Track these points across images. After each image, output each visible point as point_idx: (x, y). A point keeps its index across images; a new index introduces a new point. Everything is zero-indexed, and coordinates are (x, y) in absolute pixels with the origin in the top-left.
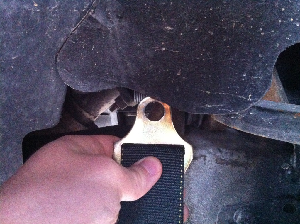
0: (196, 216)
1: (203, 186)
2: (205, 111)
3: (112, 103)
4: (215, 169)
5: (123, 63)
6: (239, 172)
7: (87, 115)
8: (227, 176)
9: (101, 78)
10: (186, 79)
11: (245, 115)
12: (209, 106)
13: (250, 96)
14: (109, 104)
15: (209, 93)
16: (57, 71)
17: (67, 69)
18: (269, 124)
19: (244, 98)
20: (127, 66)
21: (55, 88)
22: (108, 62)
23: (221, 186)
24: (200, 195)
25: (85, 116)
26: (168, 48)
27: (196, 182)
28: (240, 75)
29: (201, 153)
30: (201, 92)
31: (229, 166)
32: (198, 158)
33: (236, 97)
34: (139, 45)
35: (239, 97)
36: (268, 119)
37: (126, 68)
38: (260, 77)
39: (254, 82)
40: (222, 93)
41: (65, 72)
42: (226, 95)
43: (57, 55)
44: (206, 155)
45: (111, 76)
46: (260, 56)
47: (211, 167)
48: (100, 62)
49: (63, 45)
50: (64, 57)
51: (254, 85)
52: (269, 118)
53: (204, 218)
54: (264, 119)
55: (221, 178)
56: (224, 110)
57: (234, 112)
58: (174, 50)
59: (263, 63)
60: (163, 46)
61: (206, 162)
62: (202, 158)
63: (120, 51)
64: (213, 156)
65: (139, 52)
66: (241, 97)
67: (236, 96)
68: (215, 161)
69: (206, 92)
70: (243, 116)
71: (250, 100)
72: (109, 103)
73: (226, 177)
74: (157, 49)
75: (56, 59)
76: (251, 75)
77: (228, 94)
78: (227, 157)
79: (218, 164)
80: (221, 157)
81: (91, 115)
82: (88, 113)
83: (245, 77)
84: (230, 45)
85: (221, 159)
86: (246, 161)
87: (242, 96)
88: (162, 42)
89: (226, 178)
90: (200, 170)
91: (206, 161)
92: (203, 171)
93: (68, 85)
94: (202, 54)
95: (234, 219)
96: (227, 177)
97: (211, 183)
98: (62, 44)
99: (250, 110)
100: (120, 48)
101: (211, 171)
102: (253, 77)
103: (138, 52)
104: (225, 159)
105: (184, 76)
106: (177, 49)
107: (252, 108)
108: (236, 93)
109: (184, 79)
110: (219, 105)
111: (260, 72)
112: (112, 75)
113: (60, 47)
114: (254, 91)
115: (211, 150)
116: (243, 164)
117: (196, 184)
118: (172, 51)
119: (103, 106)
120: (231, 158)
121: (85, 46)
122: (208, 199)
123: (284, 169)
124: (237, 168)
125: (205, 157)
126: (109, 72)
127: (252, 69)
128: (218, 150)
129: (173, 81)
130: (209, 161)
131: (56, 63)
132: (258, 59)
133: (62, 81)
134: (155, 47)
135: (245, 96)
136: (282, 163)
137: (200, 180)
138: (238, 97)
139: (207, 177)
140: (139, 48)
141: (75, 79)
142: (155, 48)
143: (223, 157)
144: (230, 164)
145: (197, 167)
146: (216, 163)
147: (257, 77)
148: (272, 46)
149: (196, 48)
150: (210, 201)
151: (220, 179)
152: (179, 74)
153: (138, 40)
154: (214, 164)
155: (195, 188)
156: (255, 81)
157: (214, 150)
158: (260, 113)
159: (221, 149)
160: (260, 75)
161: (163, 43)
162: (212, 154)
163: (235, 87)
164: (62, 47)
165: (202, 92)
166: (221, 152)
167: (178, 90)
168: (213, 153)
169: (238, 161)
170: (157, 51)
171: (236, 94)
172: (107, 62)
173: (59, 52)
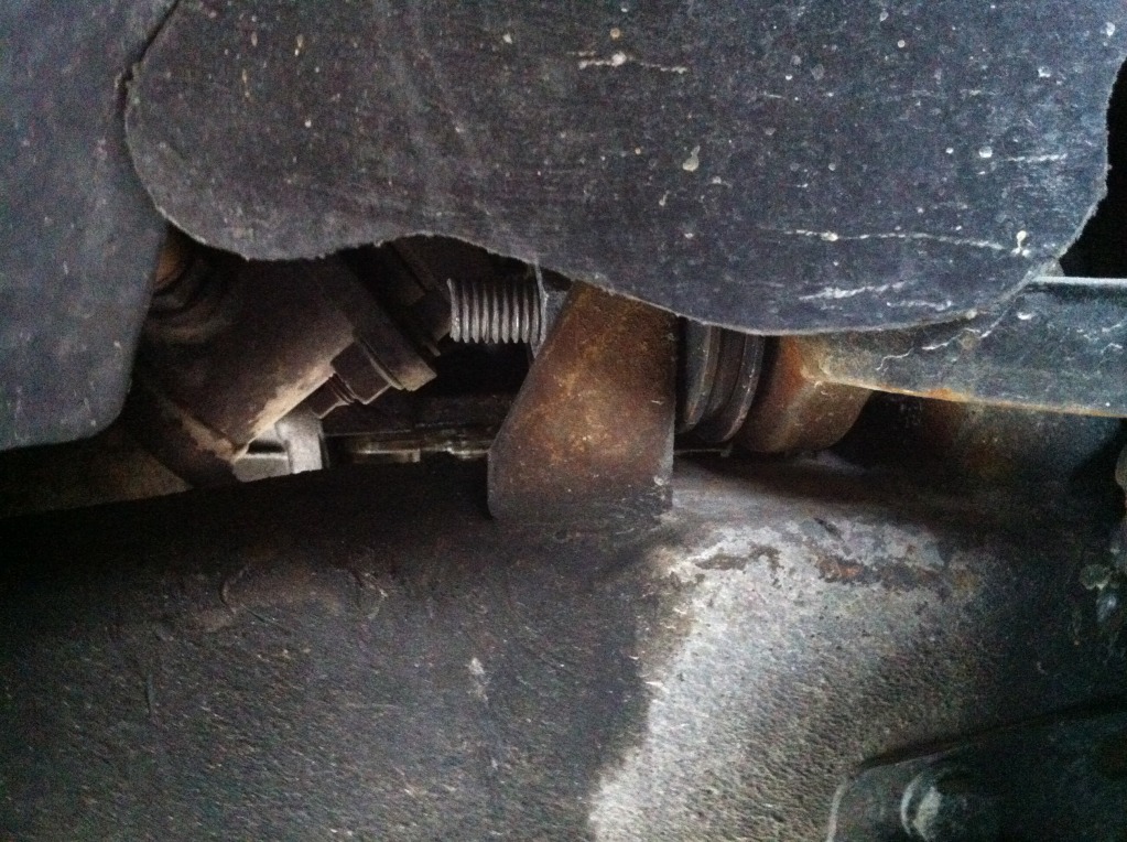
0: (744, 820)
1: (770, 683)
2: (824, 315)
3: (312, 385)
4: (819, 605)
5: (437, 122)
6: (918, 613)
7: (203, 437)
8: (870, 632)
9: (332, 191)
10: (725, 187)
11: (993, 326)
12: (840, 294)
13: (1021, 235)
14: (301, 388)
15: (834, 237)
16: (121, 153)
17: (173, 146)
18: (1109, 352)
19: (997, 247)
20: (451, 134)
21: (111, 240)
22: (366, 114)
23: (846, 675)
24: (758, 725)
25: (194, 442)
26: (640, 56)
27: (741, 667)
28: (965, 153)
29: (756, 541)
30: (796, 236)
31: (875, 589)
32: (744, 560)
33: (960, 245)
34: (508, 39)
35: (974, 243)
36: (1104, 330)
37: (451, 146)
38: (1054, 158)
39: (1031, 178)
40: (893, 235)
41: (162, 156)
42: (915, 240)
43: (129, 76)
44: (779, 549)
45: (380, 182)
46: (1042, 75)
47: (800, 595)
48: (331, 113)
49: (159, 29)
50: (164, 83)
51: (1032, 189)
52: (1109, 324)
53: (777, 824)
54: (1086, 332)
55: (845, 643)
56: (911, 303)
57: (955, 308)
58: (665, 65)
59: (1057, 101)
60: (617, 46)
61: (781, 574)
62: (764, 559)
63: (424, 66)
64: (804, 547)
65: (510, 70)
66: (982, 244)
67: (958, 242)
68: (817, 571)
69: (818, 238)
70: (983, 332)
71: (1026, 253)
72: (299, 383)
73: (865, 635)
74: (587, 58)
75: (123, 93)
76: (1016, 150)
77: (920, 235)
78: (863, 552)
79: (828, 581)
80: (840, 553)
81: (222, 436)
82: (207, 425)
83: (988, 161)
84: (907, 36)
85: (840, 561)
86: (941, 563)
87: (985, 239)
88: (610, 26)
89: (865, 641)
90: (759, 614)
91: (778, 569)
92: (768, 616)
93: (175, 222)
94: (789, 78)
95: (904, 817)
96: (868, 635)
97: (804, 668)
98: (154, 20)
99: (1020, 304)
100: (424, 53)
101: (803, 612)
102: (1022, 158)
103: (506, 72)
104: (858, 561)
105: (714, 174)
106: (681, 59)
107: (1029, 292)
108: (959, 228)
109: (717, 185)
110: (883, 288)
111: (1052, 137)
112: (386, 180)
113: (142, 35)
114: (1037, 215)
115: (793, 527)
116: (930, 578)
117: (741, 673)
118: (659, 66)
119: (274, 396)
120: (879, 553)
121: (262, 35)
122: (791, 738)
123: (1091, 588)
124: (910, 594)
125: (771, 553)
126: (373, 164)
127: (1015, 129)
128: (819, 526)
129: (665, 197)
130: (792, 571)
131: (120, 115)
132: (1036, 89)
133: (147, 203)
134: (581, 48)
135: (998, 239)
136: (1083, 566)
137: (759, 655)
138: (968, 244)
139: (788, 640)
140: (509, 54)
141: (210, 192)
142: (581, 54)
143: (848, 552)
144: (878, 578)
145: (745, 599)
146: (820, 578)
147: (1043, 159)
148: (1087, 34)
149: (760, 51)
150: (800, 747)
151: (839, 648)
152: (691, 166)
153: (505, 19)
154: (816, 584)
155: (739, 693)
156: (1035, 175)
157: (803, 525)
158: (1067, 308)
159: (833, 523)
160: (1055, 150)
161: (615, 34)
162: (798, 542)
163: (950, 204)
164: (152, 38)
165: (804, 235)
166: (832, 530)
167: (689, 235)
168: (805, 538)
169: (910, 565)
170: (590, 69)
171: (957, 235)
172: (361, 117)
173: (140, 57)
